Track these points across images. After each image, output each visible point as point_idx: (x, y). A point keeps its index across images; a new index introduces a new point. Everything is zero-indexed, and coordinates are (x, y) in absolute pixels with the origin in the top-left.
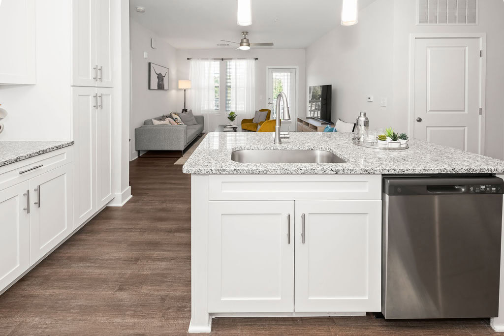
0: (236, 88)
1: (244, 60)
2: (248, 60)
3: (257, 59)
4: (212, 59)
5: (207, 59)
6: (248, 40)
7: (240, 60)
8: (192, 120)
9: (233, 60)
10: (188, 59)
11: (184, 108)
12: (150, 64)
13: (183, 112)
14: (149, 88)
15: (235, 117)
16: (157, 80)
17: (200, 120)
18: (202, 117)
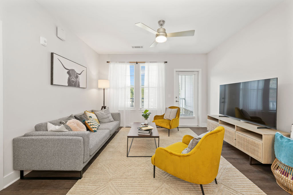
0: (149, 87)
1: (156, 63)
2: (159, 63)
3: (166, 62)
4: (128, 62)
5: (124, 62)
6: (165, 30)
7: (151, 64)
8: (108, 117)
9: (146, 63)
10: (108, 62)
11: (103, 106)
12: (52, 54)
13: (102, 109)
14: (52, 83)
15: (149, 115)
16: (68, 76)
17: (116, 117)
18: (119, 114)
